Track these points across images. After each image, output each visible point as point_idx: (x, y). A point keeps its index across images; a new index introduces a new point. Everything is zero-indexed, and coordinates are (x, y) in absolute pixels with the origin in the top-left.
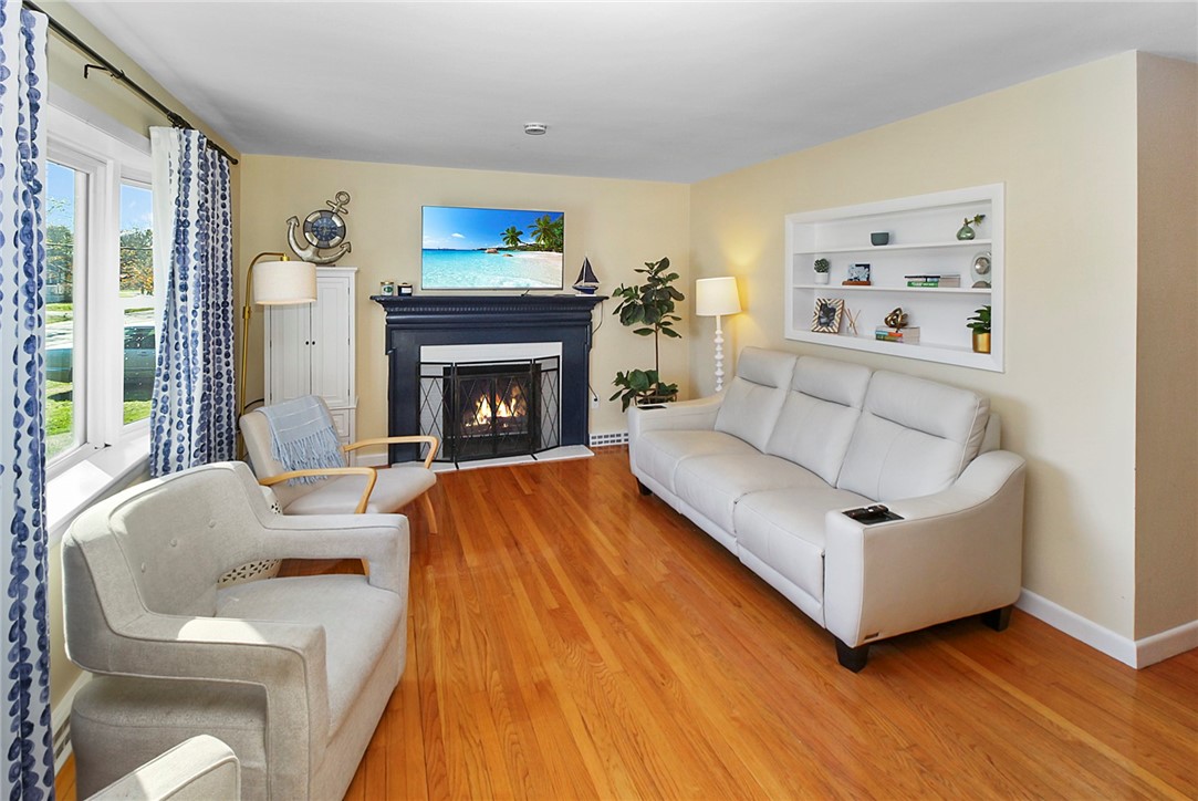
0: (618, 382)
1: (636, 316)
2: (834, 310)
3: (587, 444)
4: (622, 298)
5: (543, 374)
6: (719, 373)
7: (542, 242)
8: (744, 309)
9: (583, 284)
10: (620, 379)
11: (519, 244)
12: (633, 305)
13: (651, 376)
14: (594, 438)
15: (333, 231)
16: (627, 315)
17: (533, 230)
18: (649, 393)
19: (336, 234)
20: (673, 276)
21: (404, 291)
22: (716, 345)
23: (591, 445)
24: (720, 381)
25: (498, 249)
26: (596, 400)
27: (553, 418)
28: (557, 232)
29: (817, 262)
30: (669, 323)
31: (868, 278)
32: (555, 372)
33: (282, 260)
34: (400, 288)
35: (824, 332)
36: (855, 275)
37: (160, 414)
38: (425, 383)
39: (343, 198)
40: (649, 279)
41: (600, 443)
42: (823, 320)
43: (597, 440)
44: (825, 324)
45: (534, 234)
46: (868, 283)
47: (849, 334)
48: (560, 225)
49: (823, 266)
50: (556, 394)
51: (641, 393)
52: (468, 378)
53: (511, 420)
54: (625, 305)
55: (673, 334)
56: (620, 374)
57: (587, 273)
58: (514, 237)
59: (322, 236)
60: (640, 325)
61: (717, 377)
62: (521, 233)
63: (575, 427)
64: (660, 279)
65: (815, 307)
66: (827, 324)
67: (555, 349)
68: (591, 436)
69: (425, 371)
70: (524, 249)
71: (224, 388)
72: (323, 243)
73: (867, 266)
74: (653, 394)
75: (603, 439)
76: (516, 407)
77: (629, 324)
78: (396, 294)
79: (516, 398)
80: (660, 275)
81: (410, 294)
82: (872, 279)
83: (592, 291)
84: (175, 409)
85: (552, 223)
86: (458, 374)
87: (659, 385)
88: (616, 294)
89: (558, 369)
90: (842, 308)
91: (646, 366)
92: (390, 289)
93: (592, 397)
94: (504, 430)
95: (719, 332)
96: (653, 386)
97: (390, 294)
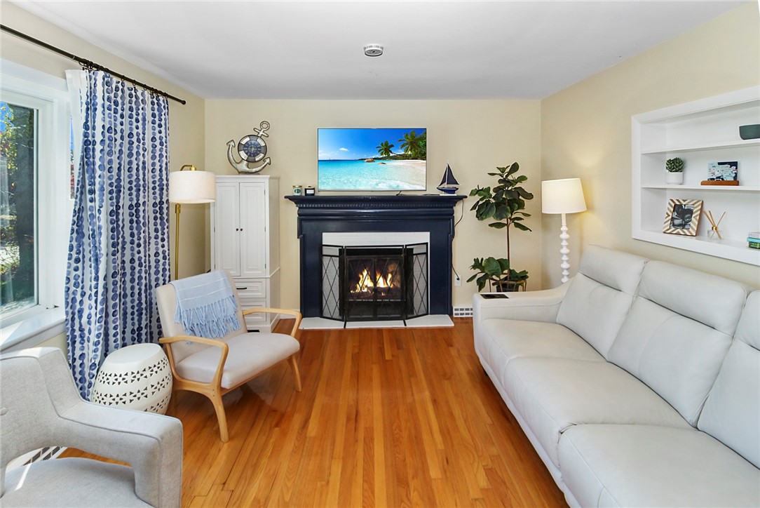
0: (474, 267)
1: (488, 213)
2: (691, 212)
3: (451, 314)
4: (477, 198)
5: (415, 256)
6: (565, 265)
7: (410, 153)
8: (590, 207)
9: (445, 186)
10: (477, 264)
11: (391, 155)
12: (488, 203)
13: (503, 264)
14: (456, 310)
15: (259, 150)
16: (482, 211)
17: (402, 143)
18: (502, 277)
19: (260, 152)
20: (522, 178)
21: (308, 192)
22: (562, 240)
23: (454, 316)
24: (565, 273)
25: (375, 159)
26: (458, 279)
27: (422, 291)
28: (421, 144)
29: (669, 161)
30: (520, 219)
31: (735, 178)
32: (425, 256)
33: (190, 170)
34: (306, 190)
35: (678, 234)
36: (718, 174)
37: (73, 289)
38: (326, 261)
39: (265, 126)
40: (500, 181)
41: (462, 314)
42: (677, 222)
43: (459, 312)
44: (679, 225)
45: (403, 146)
46: (735, 182)
47: (711, 238)
48: (424, 138)
49: (676, 165)
50: (425, 272)
51: (494, 277)
52: (354, 257)
53: (388, 290)
54: (480, 203)
55: (524, 228)
56: (476, 260)
57: (449, 177)
58: (387, 149)
59: (251, 153)
60: (492, 220)
61: (563, 269)
62: (392, 146)
63: (441, 300)
64: (509, 181)
65: (667, 208)
66: (683, 226)
67: (425, 237)
68: (454, 308)
69: (326, 251)
70: (395, 158)
71: (161, 263)
72: (251, 158)
73: (734, 164)
74: (506, 279)
75: (465, 312)
76: (392, 281)
77: (482, 219)
78: (304, 194)
79: (392, 273)
80: (510, 178)
81: (313, 195)
82: (740, 178)
83: (453, 191)
84: (87, 284)
85: (418, 137)
86: (347, 255)
87: (510, 271)
88: (473, 193)
89: (427, 253)
90: (701, 209)
91: (500, 254)
92: (299, 191)
93: (455, 277)
94: (383, 298)
95: (564, 228)
96: (506, 271)
97: (299, 194)
